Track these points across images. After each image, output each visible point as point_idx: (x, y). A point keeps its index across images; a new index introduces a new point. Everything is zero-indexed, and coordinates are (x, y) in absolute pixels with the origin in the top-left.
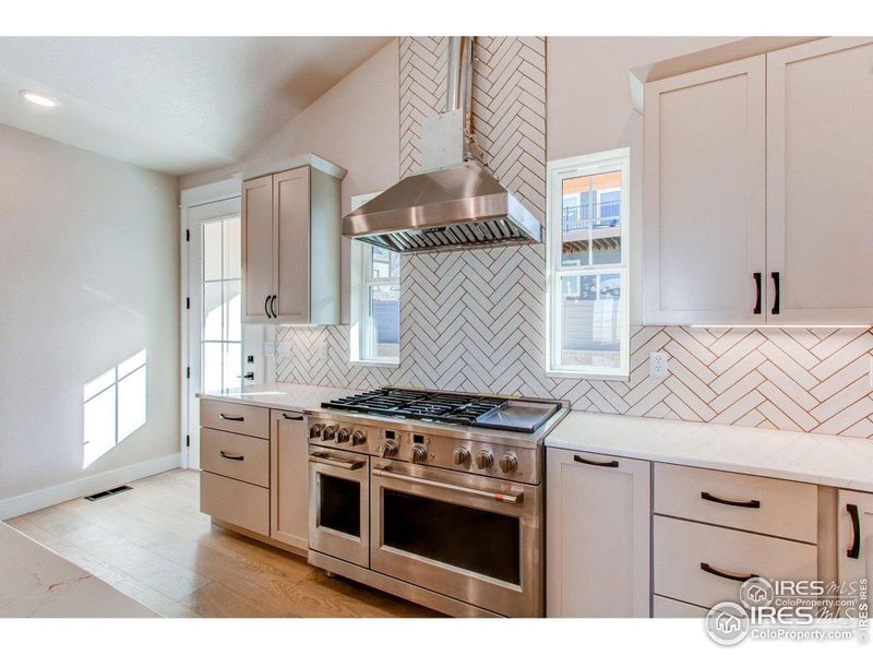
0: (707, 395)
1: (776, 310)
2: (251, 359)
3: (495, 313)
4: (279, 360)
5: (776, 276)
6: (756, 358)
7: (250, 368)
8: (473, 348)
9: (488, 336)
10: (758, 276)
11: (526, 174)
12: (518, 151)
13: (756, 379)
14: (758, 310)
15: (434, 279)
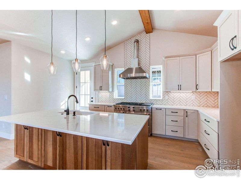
0: (173, 101)
1: (181, 90)
2: (92, 98)
3: (141, 90)
4: (99, 98)
5: (181, 85)
6: (179, 96)
7: (92, 100)
8: (138, 95)
9: (140, 93)
10: (178, 85)
11: (146, 68)
12: (145, 64)
13: (179, 99)
14: (178, 90)
15: (131, 84)
